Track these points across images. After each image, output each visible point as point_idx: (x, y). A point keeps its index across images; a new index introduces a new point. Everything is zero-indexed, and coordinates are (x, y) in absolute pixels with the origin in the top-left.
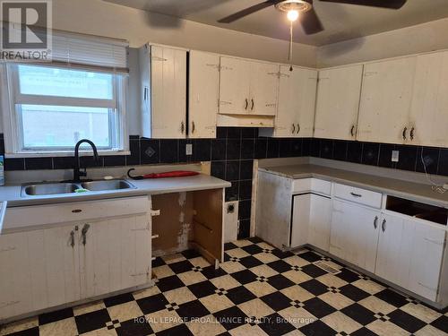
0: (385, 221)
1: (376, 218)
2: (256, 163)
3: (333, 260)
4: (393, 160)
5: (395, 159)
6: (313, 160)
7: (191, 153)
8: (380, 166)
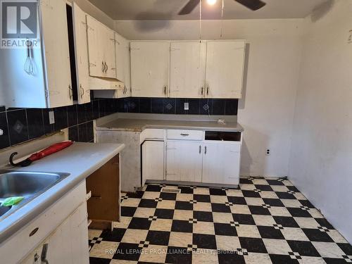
0: (206, 148)
1: (200, 147)
2: (95, 122)
3: (167, 185)
4: (185, 109)
5: (186, 108)
6: (120, 115)
7: (54, 122)
8: (177, 114)
